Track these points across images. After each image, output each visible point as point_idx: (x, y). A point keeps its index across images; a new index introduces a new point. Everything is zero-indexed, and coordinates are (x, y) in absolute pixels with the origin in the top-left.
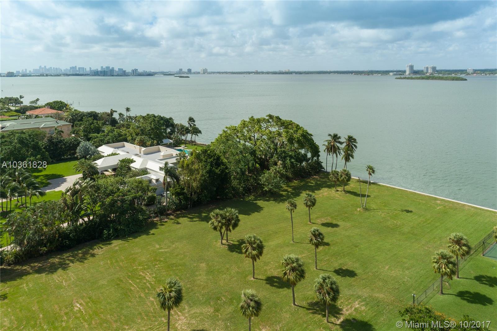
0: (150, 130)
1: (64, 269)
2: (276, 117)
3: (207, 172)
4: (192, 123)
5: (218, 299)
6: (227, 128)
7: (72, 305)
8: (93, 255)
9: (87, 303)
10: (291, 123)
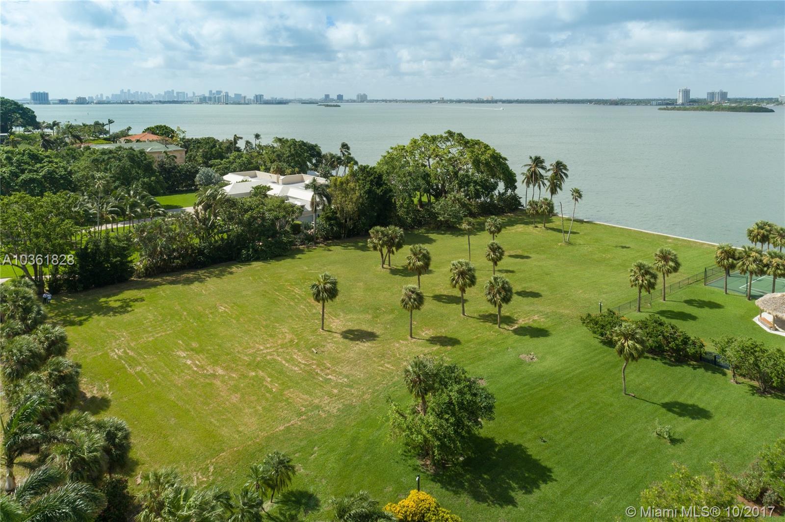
0: (289, 157)
1: (201, 282)
2: (458, 134)
3: (365, 192)
4: (346, 151)
5: (378, 309)
6: (392, 148)
7: (216, 308)
8: (231, 273)
10: (477, 143)
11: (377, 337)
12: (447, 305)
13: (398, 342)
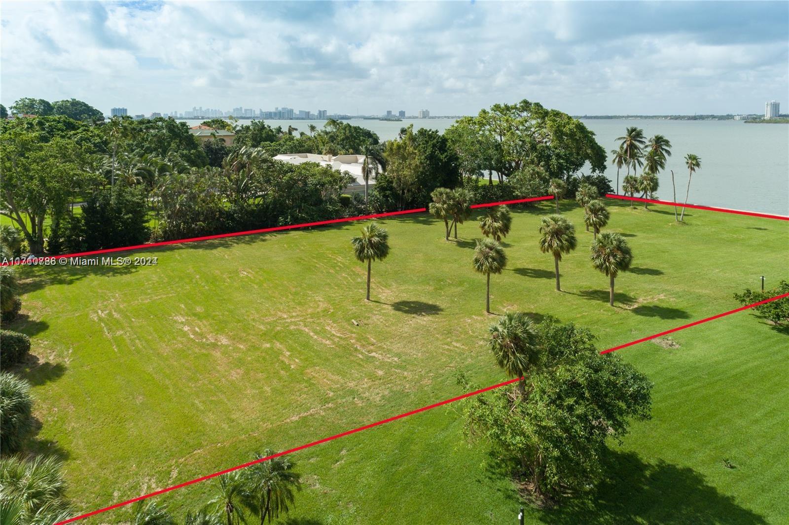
1: (226, 247)
2: (535, 104)
3: (426, 158)
5: (442, 280)
7: (236, 272)
8: (264, 240)
9: (257, 273)
10: (559, 114)
11: (442, 310)
12: (534, 279)
13: (471, 318)
